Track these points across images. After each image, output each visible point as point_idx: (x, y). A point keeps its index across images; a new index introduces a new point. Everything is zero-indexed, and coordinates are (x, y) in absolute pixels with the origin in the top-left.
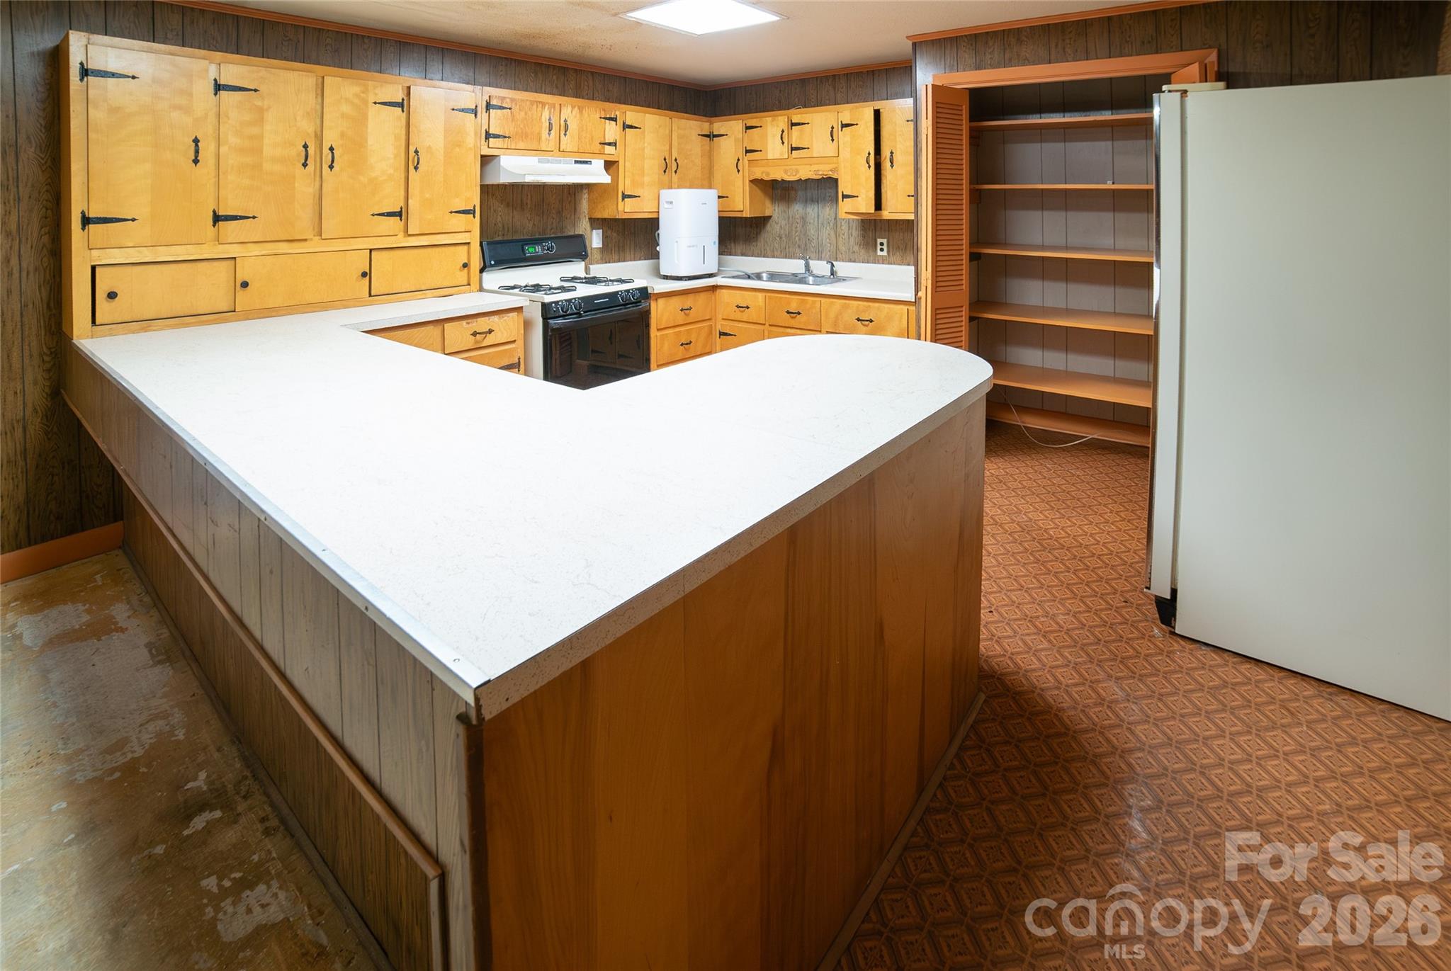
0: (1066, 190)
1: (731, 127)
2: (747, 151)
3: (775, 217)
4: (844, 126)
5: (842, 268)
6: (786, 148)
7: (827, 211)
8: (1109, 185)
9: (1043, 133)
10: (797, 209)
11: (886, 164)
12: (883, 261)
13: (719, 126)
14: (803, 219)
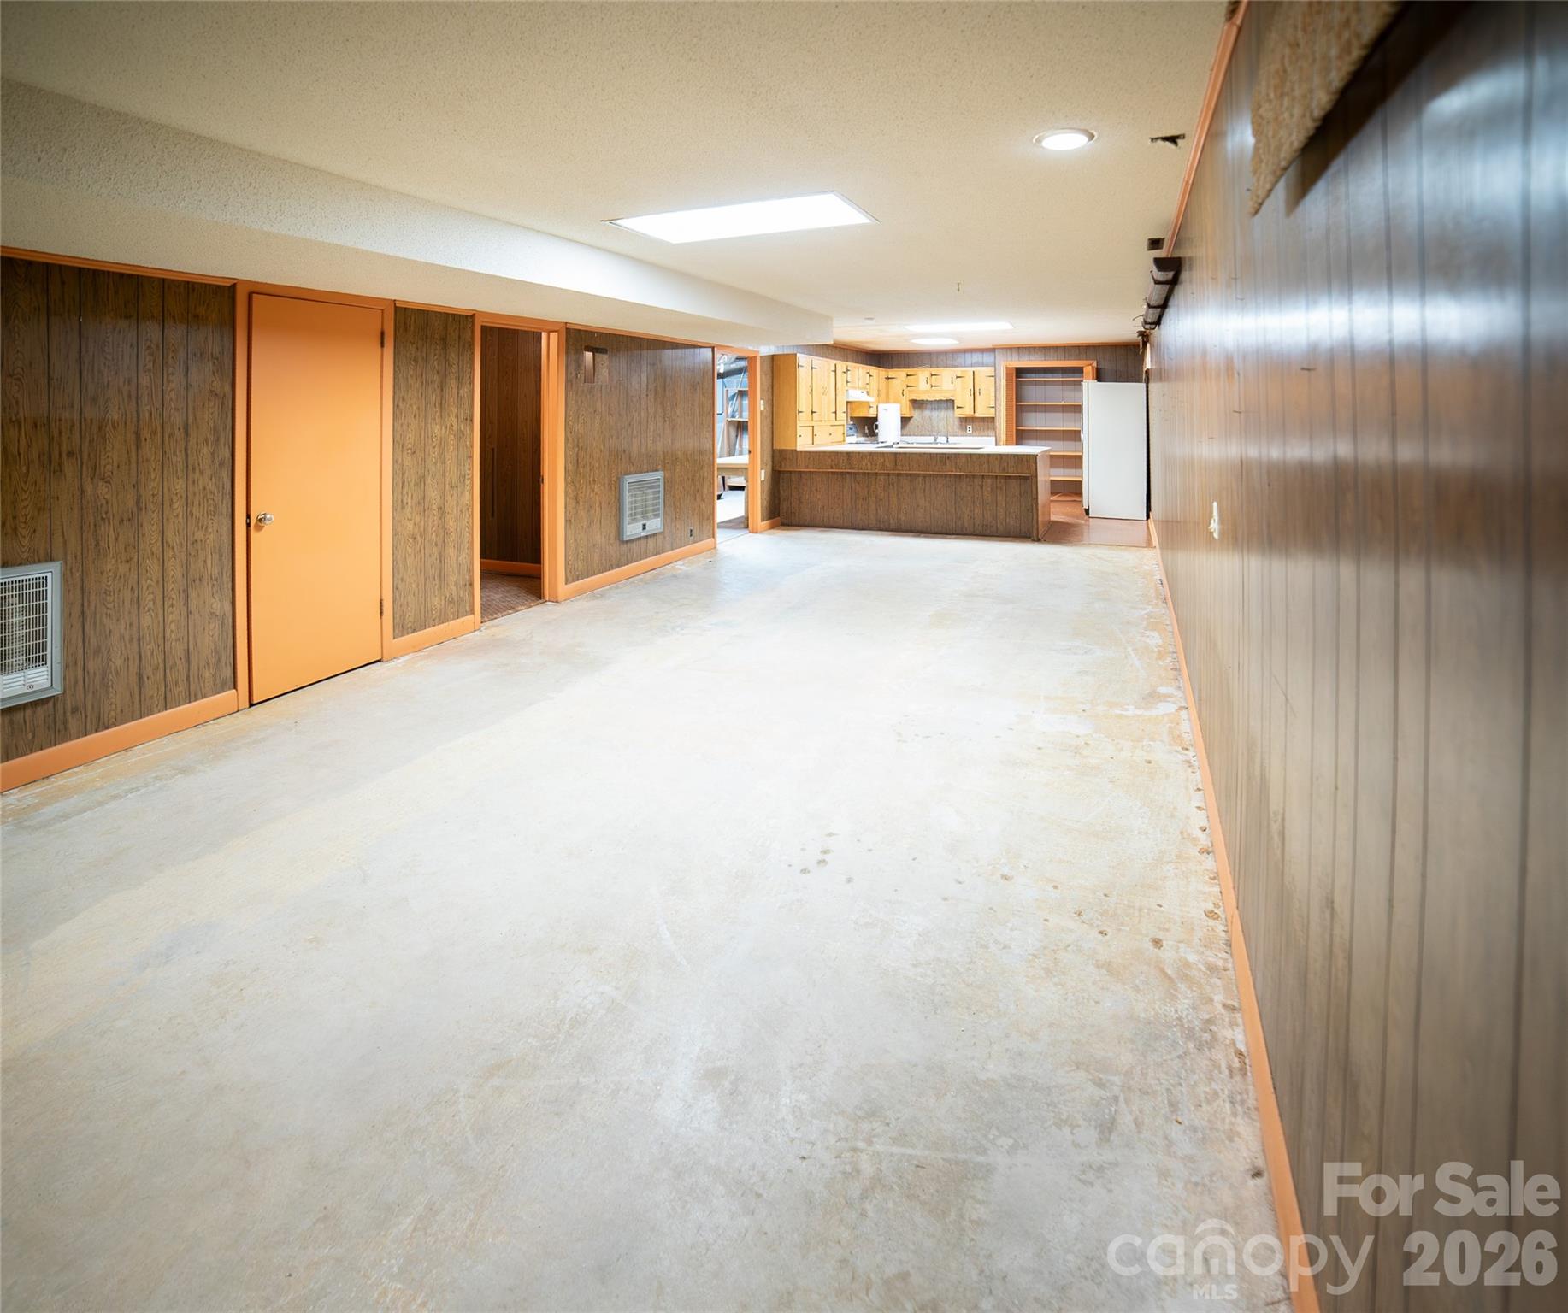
0: (1045, 405)
1: (899, 375)
2: (908, 386)
3: (915, 417)
4: (957, 377)
5: (951, 439)
6: (929, 385)
7: (950, 413)
8: (1063, 403)
9: (1036, 383)
10: (927, 413)
11: (977, 394)
12: (970, 435)
13: (892, 373)
14: (930, 419)
